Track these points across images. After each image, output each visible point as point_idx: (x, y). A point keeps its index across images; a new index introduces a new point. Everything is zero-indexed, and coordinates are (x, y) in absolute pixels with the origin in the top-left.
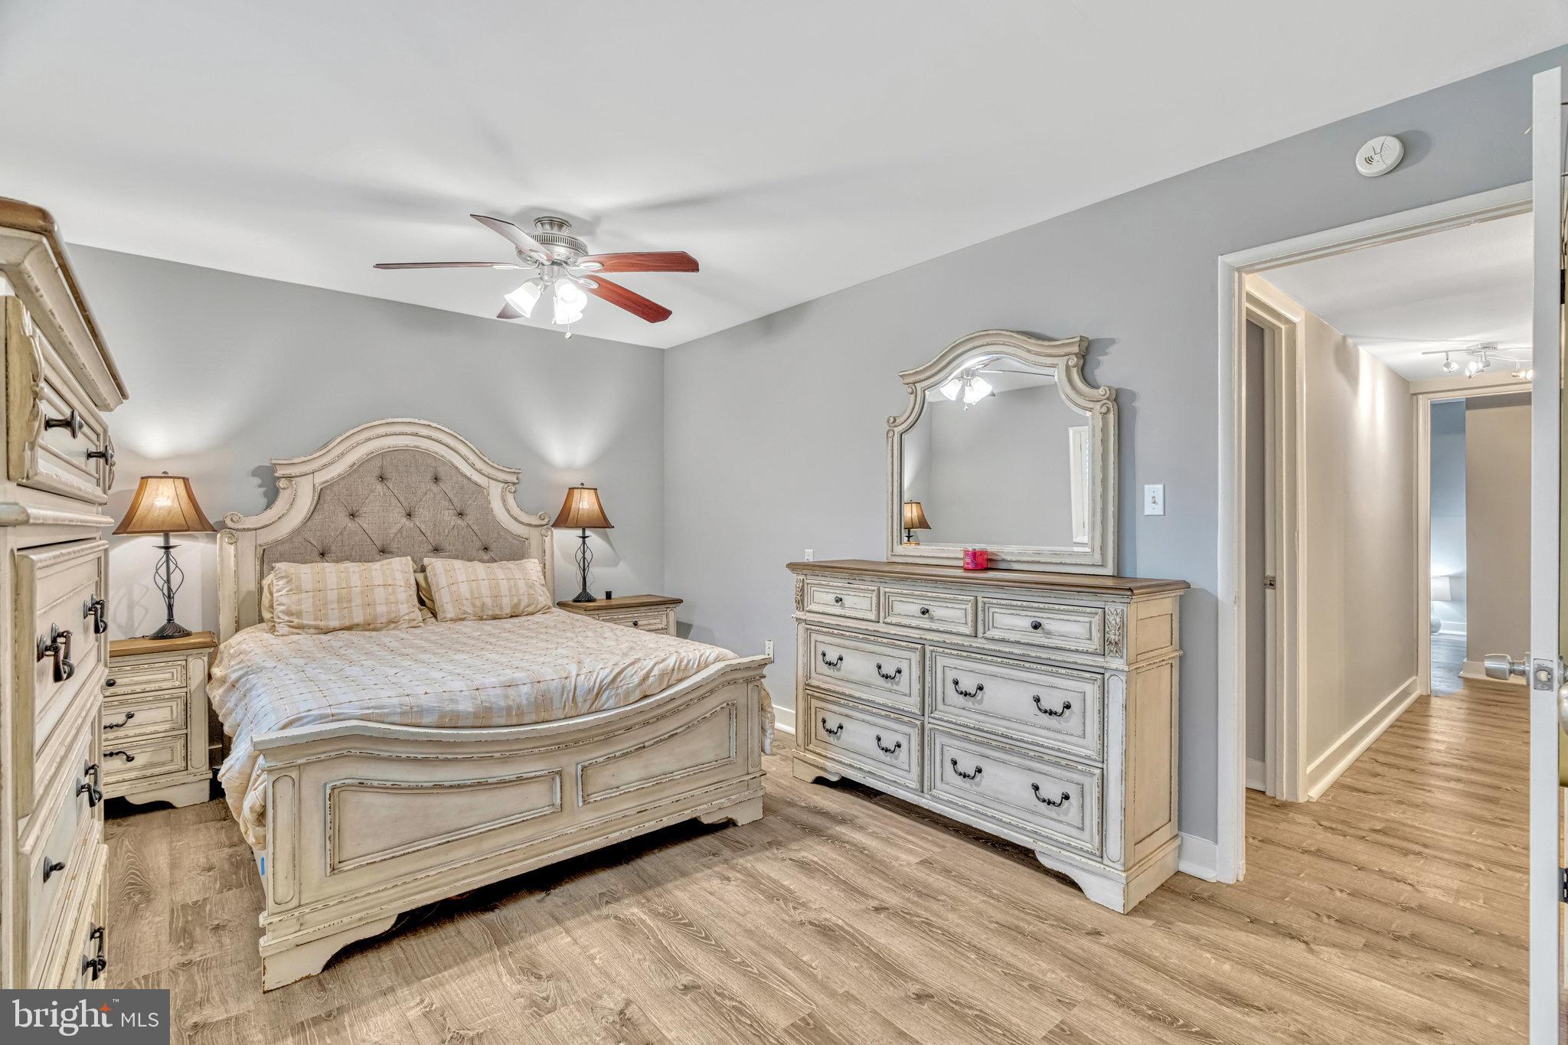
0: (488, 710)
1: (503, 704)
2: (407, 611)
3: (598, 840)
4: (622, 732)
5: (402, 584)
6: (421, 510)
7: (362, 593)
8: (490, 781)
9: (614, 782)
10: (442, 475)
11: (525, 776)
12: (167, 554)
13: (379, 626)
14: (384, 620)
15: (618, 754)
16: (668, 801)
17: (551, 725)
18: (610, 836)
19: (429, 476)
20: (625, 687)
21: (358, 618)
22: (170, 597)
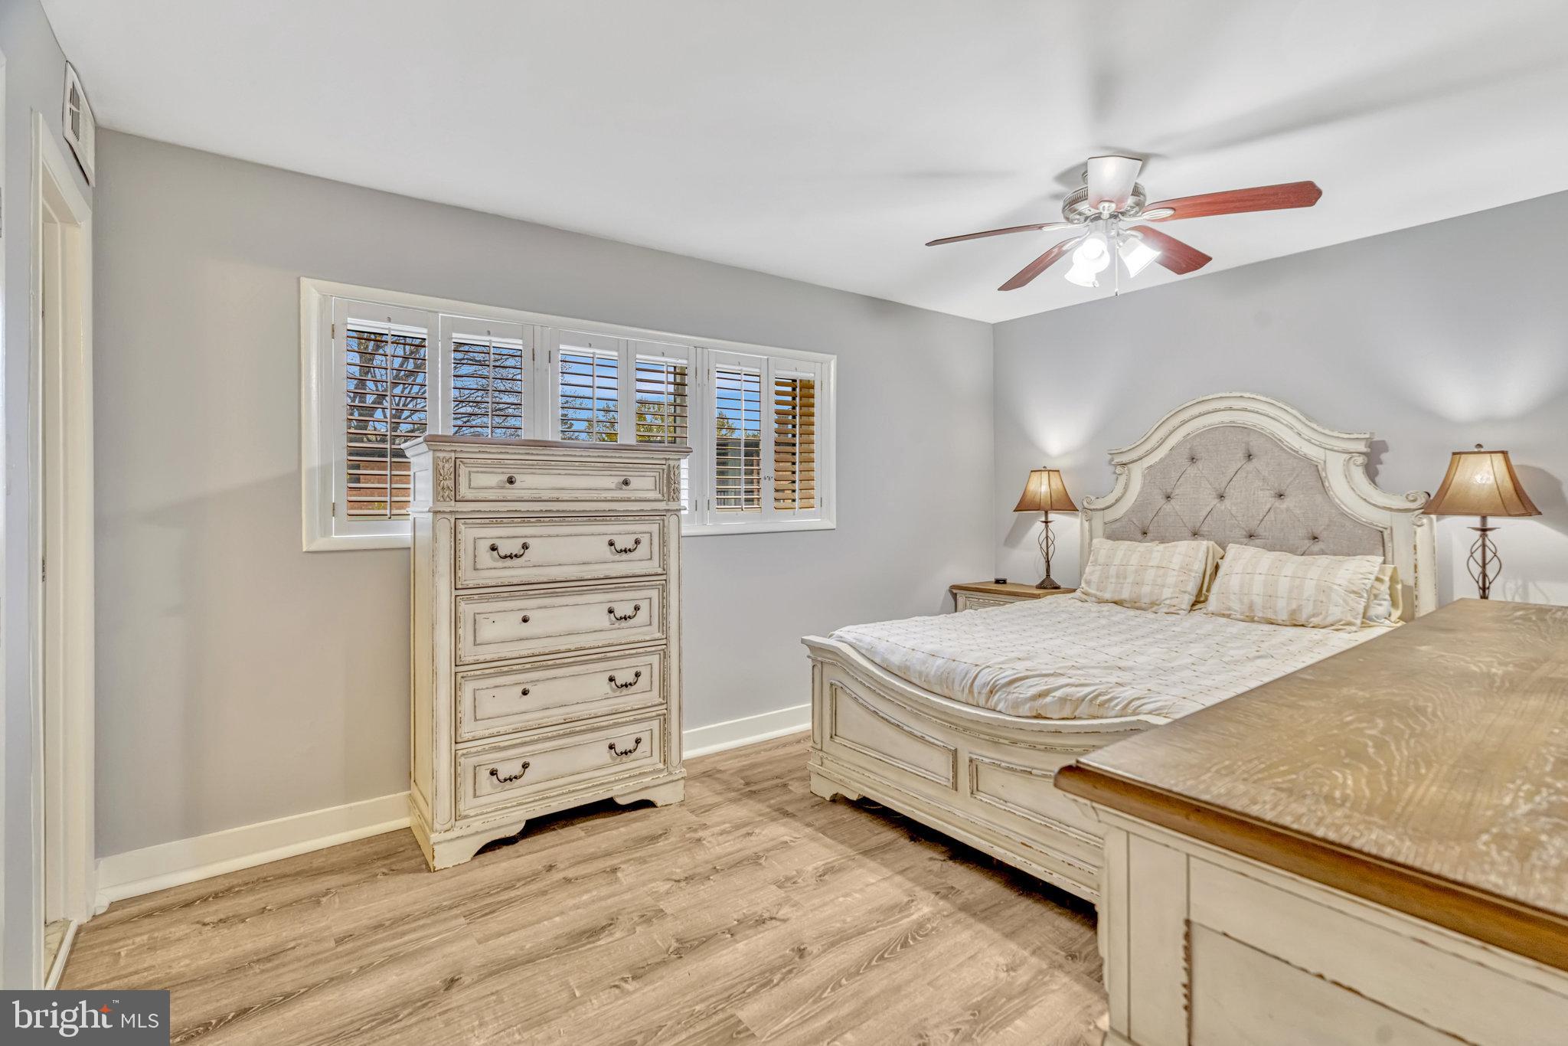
0: (907, 668)
1: (918, 668)
2: (1169, 596)
3: (984, 842)
4: (1007, 742)
5: (1177, 568)
6: (1232, 491)
7: (1136, 571)
8: (905, 728)
9: (1002, 793)
10: (1254, 451)
11: (927, 738)
12: (1047, 527)
13: (1144, 605)
14: (1147, 600)
15: (1003, 764)
16: (1060, 857)
17: (952, 705)
18: (996, 848)
19: (1240, 454)
20: (1017, 695)
21: (1125, 595)
22: (1048, 562)
